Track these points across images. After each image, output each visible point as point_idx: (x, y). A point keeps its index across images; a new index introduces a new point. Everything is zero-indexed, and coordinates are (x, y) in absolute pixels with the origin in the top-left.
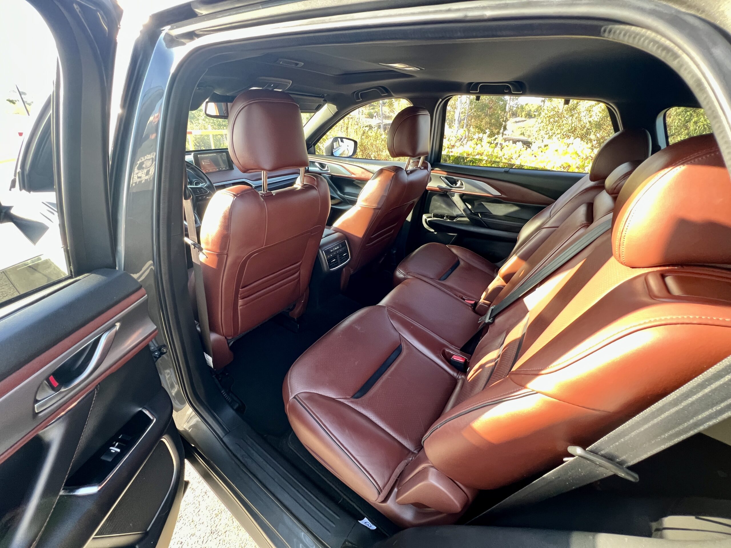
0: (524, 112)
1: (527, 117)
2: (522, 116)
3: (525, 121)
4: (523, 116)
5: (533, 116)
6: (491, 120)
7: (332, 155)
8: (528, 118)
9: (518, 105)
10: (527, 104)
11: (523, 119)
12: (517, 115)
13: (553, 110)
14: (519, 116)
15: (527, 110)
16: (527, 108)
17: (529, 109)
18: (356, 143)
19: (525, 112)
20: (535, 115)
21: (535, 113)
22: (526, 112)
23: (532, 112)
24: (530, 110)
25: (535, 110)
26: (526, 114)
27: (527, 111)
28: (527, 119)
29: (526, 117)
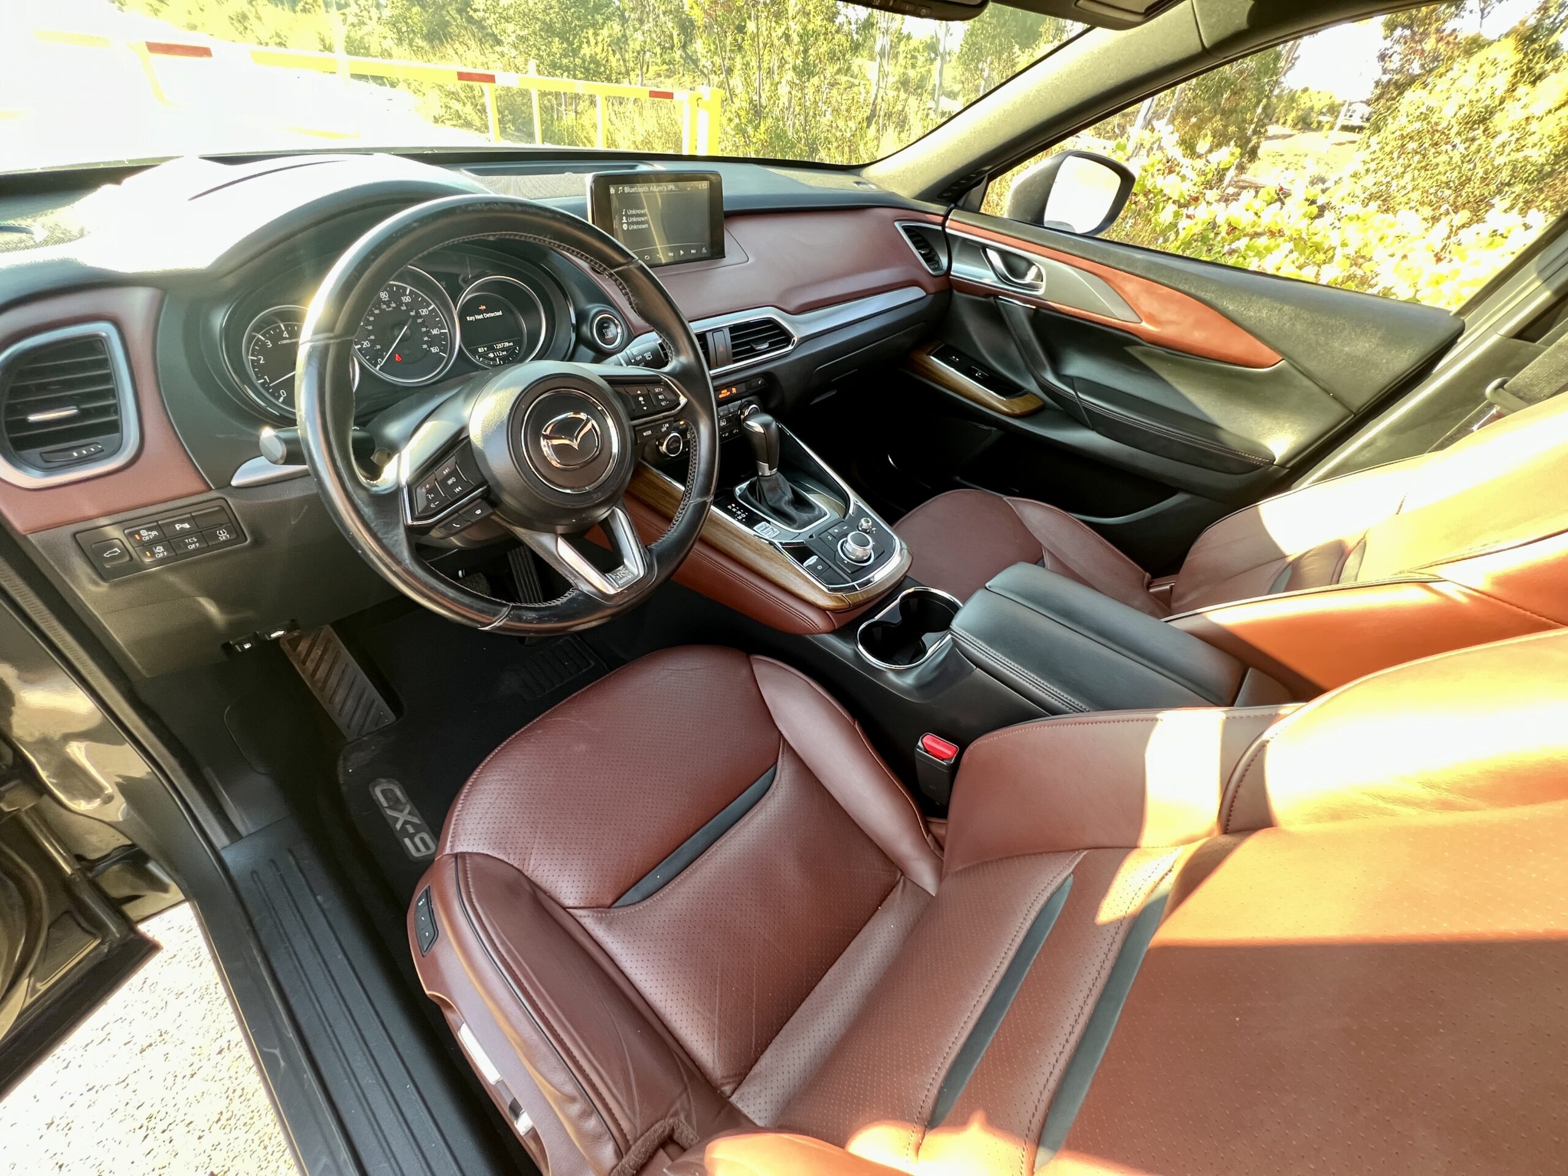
0: (1295, 111)
1: (1300, 127)
2: (1284, 123)
3: (1291, 136)
4: (1289, 122)
5: (1315, 125)
6: (1225, 127)
7: (1038, 219)
8: (1300, 129)
9: (1283, 91)
10: (1305, 90)
11: (1287, 130)
12: (1274, 119)
13: (1424, 117)
14: (1277, 122)
15: (1303, 106)
16: (1305, 102)
17: (1309, 104)
18: (1127, 179)
19: (1297, 110)
20: (1319, 123)
21: (1321, 118)
22: (1300, 113)
23: (1315, 115)
24: (1312, 108)
25: (1324, 110)
26: (1298, 117)
27: (1303, 110)
28: (1295, 132)
29: (1295, 126)
